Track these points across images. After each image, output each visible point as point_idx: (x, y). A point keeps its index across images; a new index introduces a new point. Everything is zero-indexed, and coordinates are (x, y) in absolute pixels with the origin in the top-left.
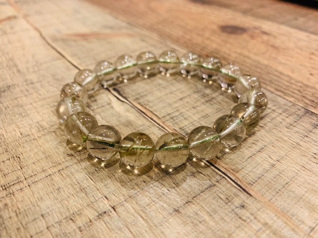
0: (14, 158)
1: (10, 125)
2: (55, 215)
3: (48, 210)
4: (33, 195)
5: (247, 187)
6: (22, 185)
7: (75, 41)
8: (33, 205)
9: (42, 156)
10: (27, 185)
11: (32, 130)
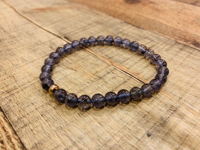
0: (10, 77)
1: (5, 60)
2: (39, 103)
3: (35, 101)
4: (25, 94)
5: (145, 81)
6: (18, 90)
7: (37, 13)
8: (26, 99)
9: (27, 75)
10: (21, 90)
11: (19, 62)
